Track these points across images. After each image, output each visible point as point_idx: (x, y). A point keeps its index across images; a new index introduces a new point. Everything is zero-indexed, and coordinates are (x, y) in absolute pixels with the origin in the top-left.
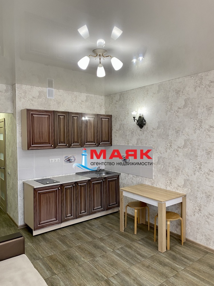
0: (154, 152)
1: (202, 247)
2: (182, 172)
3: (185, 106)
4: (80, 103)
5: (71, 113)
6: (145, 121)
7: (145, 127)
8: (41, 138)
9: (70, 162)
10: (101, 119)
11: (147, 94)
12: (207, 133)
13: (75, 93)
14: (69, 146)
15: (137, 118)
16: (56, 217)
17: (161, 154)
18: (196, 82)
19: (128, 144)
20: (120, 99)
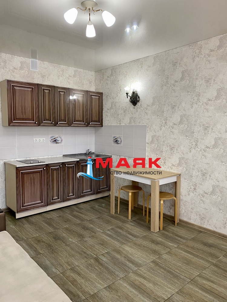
0: (148, 131)
1: (196, 227)
2: (177, 150)
3: (182, 79)
4: (68, 78)
5: (57, 87)
6: (139, 98)
7: (139, 104)
8: (24, 114)
9: (57, 143)
10: (91, 96)
11: (142, 67)
12: (205, 107)
13: (62, 66)
14: (56, 125)
15: (130, 94)
16: (41, 199)
17: (155, 133)
18: (195, 51)
19: (120, 124)
20: (112, 75)
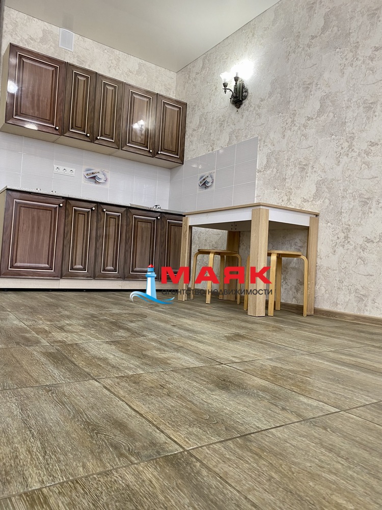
0: (260, 147)
2: (313, 167)
3: (325, 28)
4: (126, 74)
5: (102, 76)
6: (246, 91)
7: (246, 102)
8: (36, 108)
10: (164, 104)
11: (253, 35)
13: (117, 52)
14: (93, 139)
16: (49, 262)
17: (273, 147)
19: (212, 150)
20: (203, 68)
